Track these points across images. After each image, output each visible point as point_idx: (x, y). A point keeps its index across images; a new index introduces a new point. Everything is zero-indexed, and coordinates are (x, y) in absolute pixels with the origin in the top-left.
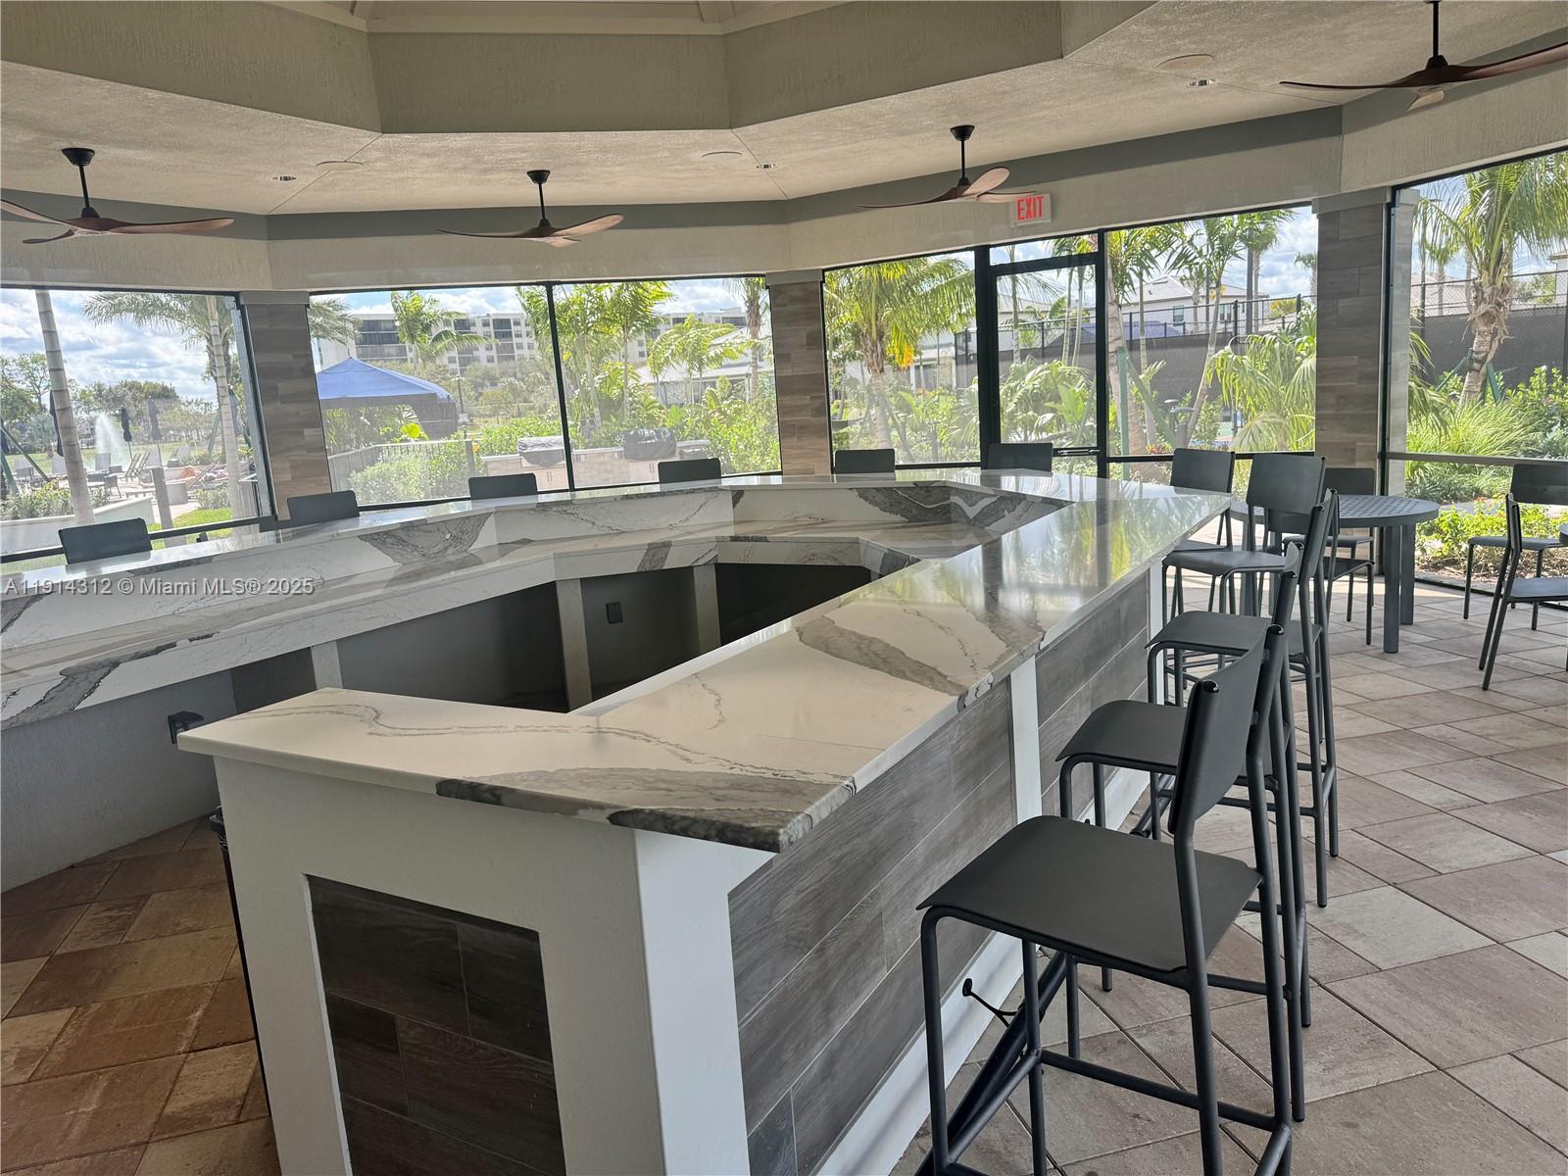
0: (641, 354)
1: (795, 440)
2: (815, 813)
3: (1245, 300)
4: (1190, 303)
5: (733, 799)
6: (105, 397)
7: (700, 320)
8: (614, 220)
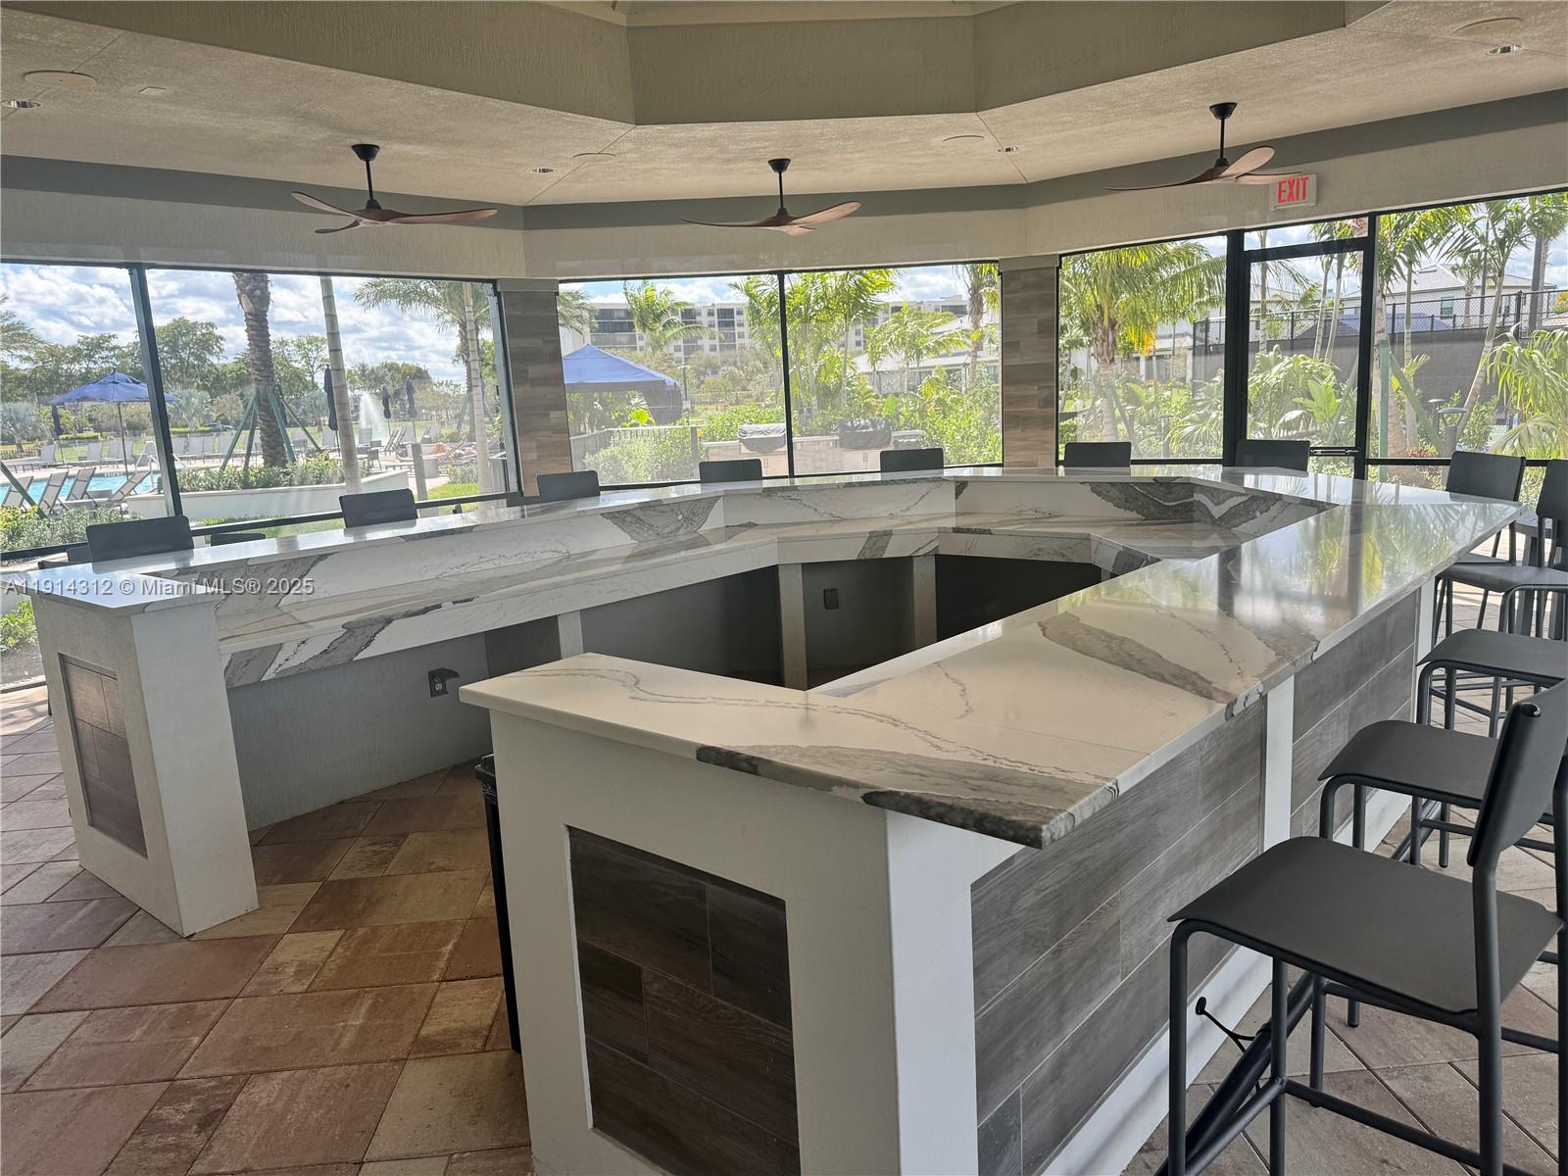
0: (858, 344)
1: (1019, 431)
2: (1078, 812)
3: (1530, 291)
4: (1462, 294)
5: (988, 790)
6: (371, 378)
7: (919, 308)
8: (852, 207)
